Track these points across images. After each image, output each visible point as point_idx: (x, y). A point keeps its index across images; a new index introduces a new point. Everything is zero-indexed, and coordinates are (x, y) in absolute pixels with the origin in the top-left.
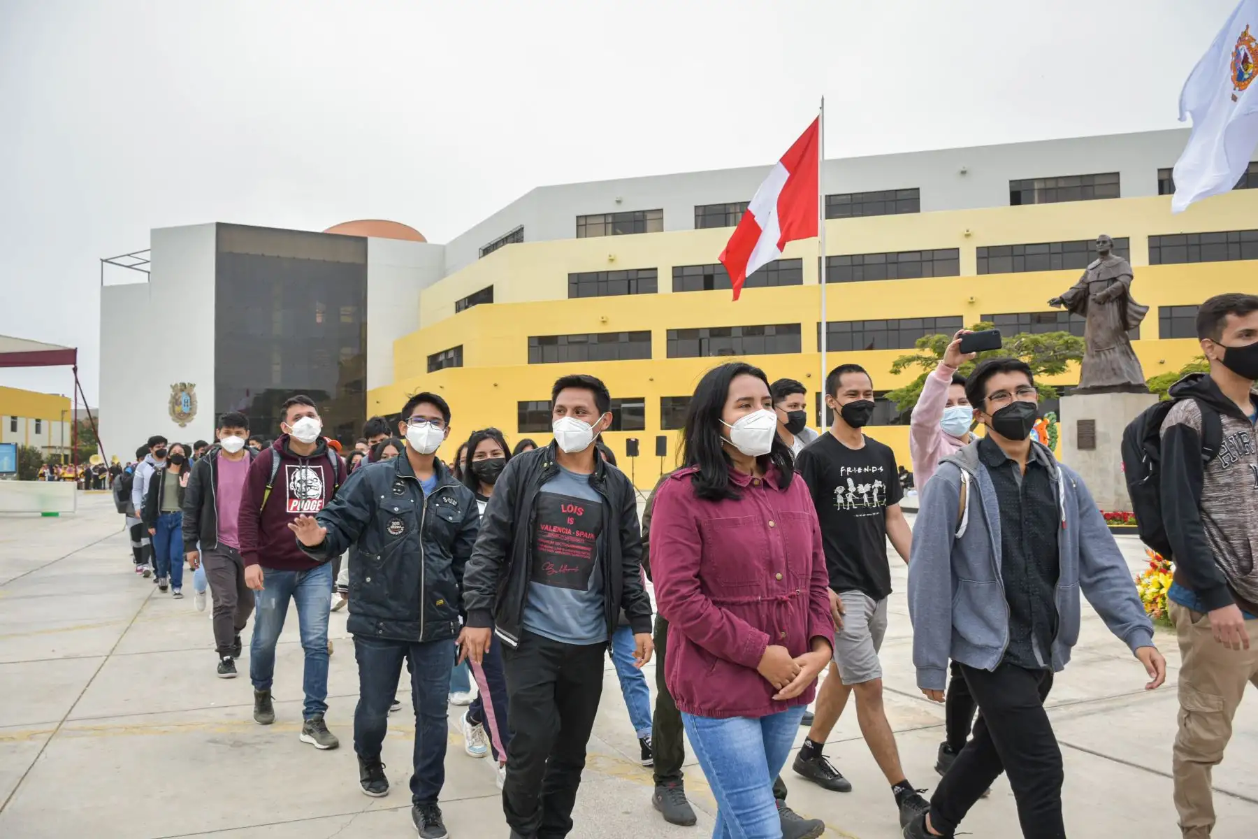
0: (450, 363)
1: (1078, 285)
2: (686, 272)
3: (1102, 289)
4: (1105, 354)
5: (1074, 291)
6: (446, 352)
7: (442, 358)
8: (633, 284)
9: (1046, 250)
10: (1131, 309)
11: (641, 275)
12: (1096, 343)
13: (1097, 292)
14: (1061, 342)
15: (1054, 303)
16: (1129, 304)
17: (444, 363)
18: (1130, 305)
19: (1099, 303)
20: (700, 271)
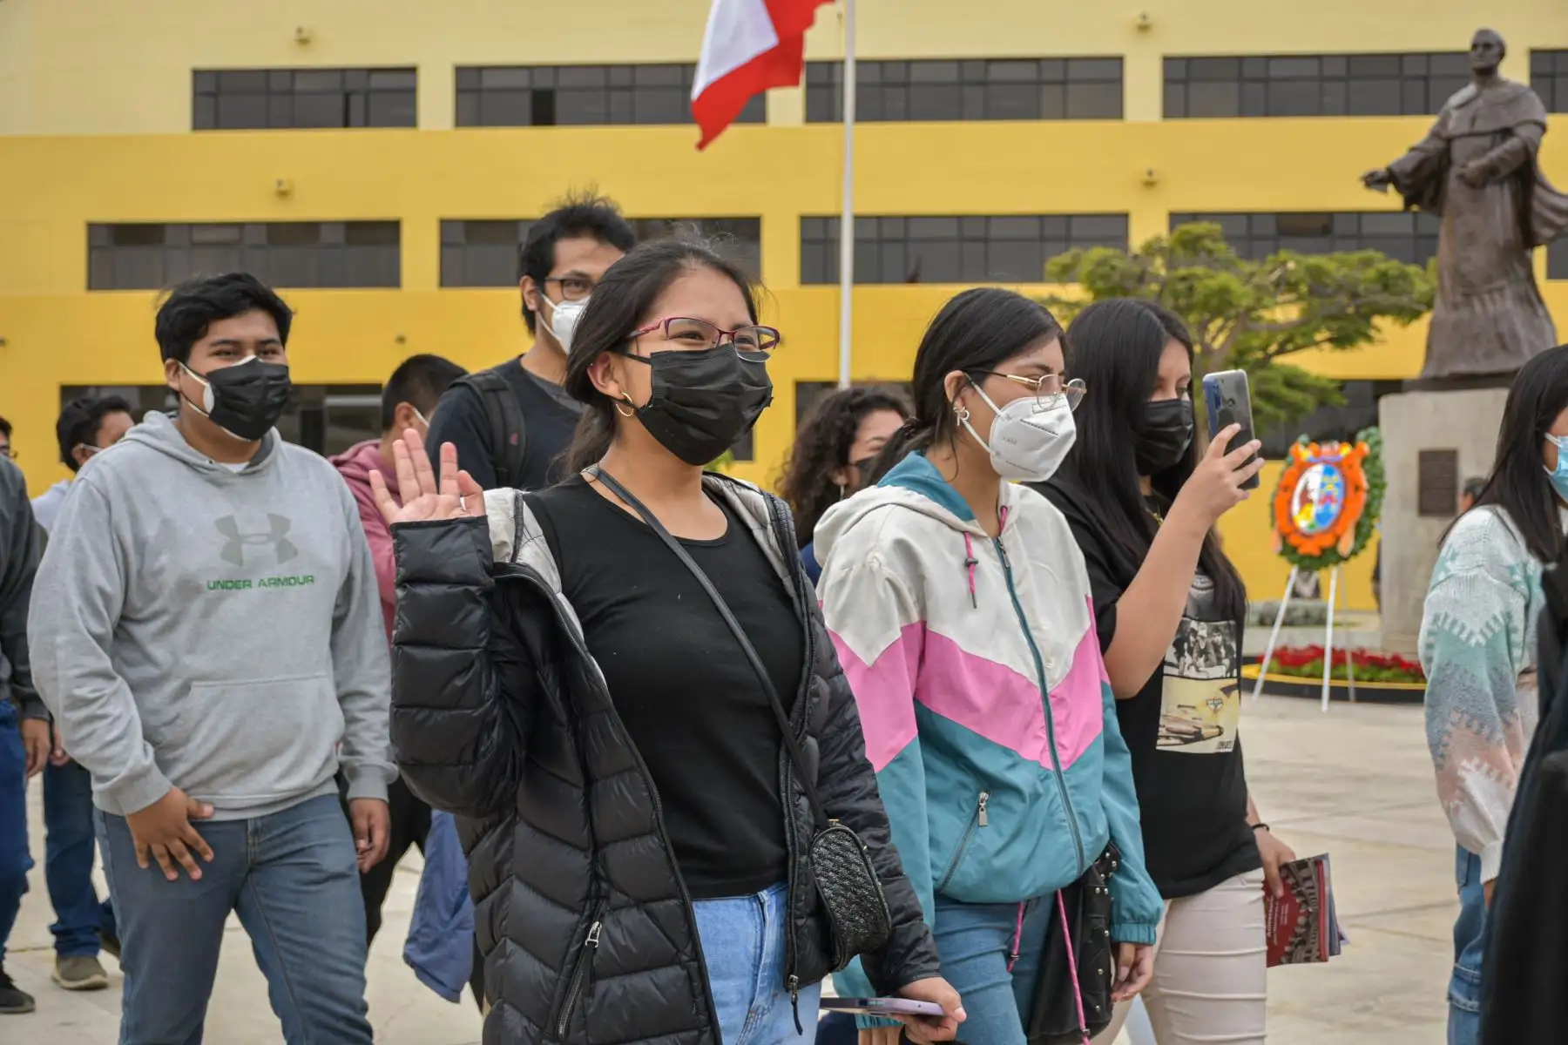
1: (1427, 142)
2: (489, 81)
3: (1479, 152)
4: (1482, 301)
5: (1419, 156)
8: (357, 104)
9: (1312, 69)
10: (1543, 201)
11: (376, 81)
12: (1463, 276)
13: (1467, 159)
14: (1371, 273)
15: (1375, 181)
16: (1537, 188)
18: (1539, 191)
19: (1472, 185)
20: (522, 81)
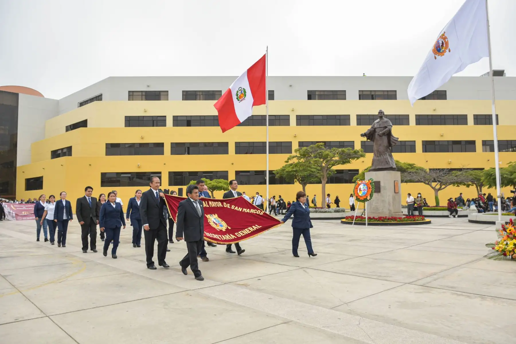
0: (64, 154)
3: (381, 131)
4: (383, 156)
6: (62, 149)
7: (60, 152)
10: (392, 139)
12: (379, 151)
13: (380, 132)
16: (391, 136)
17: (61, 154)
19: (380, 136)
